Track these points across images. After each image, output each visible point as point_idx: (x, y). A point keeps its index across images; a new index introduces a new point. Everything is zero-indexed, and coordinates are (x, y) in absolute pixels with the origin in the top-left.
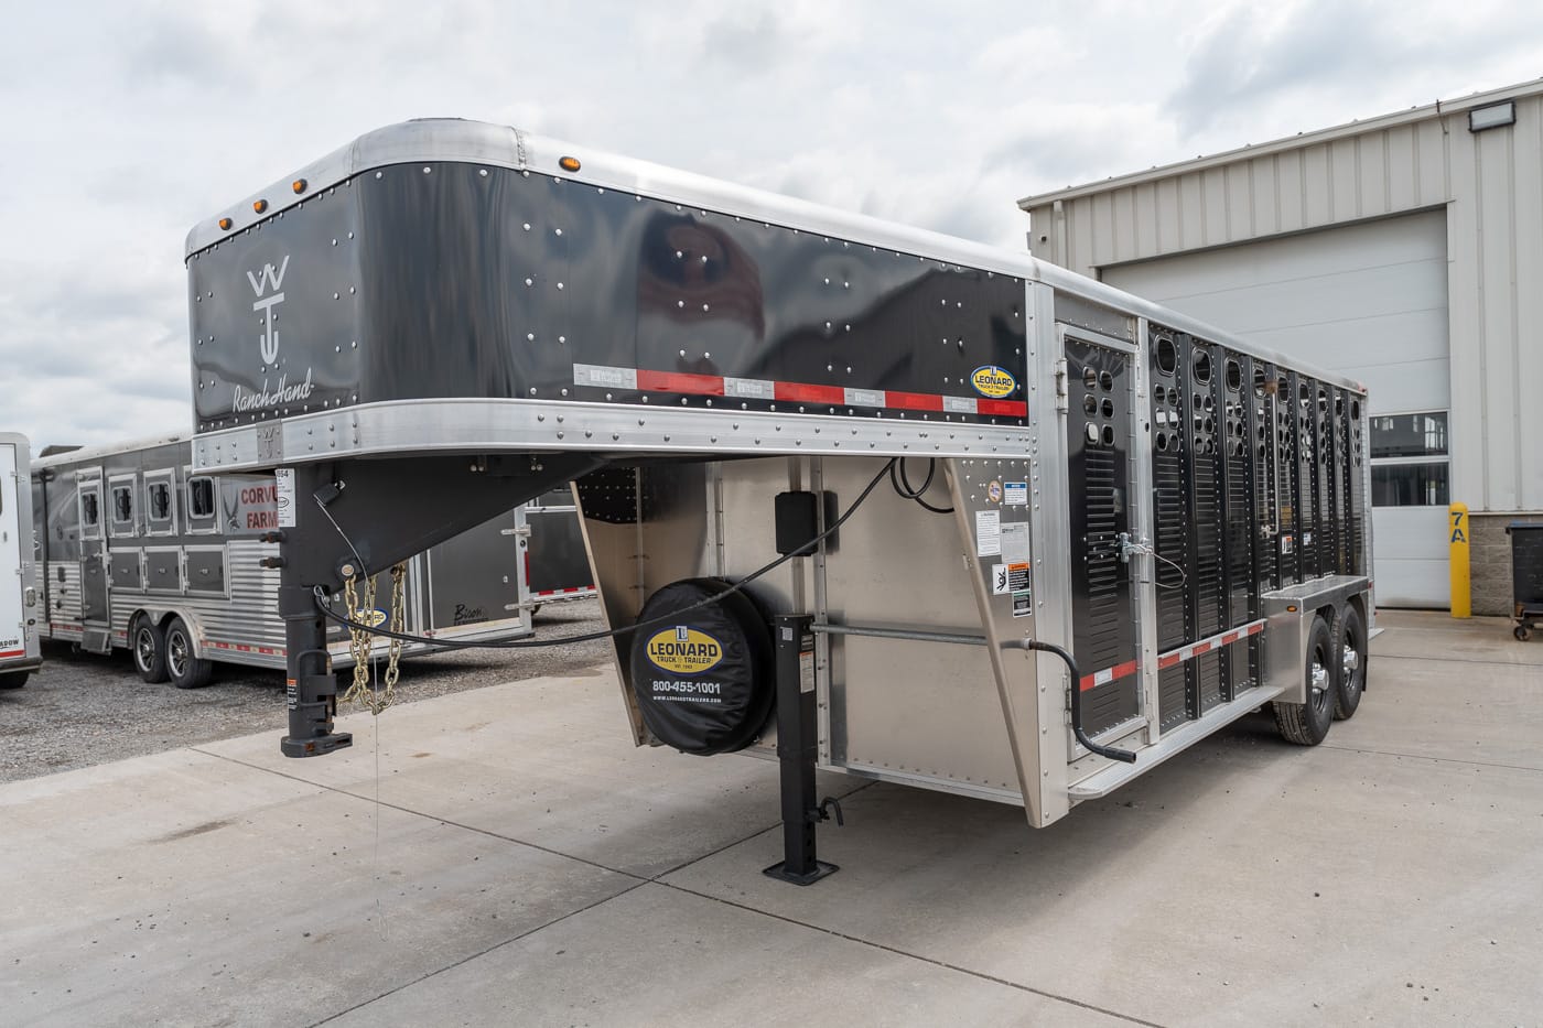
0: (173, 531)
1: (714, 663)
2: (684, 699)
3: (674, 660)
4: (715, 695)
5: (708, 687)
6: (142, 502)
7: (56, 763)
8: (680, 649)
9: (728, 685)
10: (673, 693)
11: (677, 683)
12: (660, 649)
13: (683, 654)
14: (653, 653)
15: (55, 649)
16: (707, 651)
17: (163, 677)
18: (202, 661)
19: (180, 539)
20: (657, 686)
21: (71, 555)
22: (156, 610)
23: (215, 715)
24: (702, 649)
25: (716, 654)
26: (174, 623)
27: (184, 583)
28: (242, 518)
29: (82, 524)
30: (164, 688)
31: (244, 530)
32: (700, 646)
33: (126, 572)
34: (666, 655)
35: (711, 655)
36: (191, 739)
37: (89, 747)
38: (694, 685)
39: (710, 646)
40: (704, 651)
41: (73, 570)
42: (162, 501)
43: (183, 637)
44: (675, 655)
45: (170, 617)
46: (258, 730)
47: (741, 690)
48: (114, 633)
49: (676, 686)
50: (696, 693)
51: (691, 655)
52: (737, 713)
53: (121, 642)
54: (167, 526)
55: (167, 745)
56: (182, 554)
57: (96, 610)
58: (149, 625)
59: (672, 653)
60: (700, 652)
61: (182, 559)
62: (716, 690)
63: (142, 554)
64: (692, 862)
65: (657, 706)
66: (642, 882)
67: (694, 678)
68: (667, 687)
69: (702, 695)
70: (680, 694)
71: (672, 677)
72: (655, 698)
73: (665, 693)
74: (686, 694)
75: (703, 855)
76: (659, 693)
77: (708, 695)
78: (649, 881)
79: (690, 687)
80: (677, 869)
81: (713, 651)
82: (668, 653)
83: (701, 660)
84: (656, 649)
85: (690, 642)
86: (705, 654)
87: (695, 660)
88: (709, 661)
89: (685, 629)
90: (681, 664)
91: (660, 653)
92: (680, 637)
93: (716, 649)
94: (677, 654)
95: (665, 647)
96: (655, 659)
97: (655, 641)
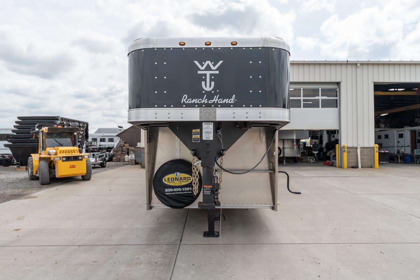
1: (190, 182)
2: (178, 193)
3: (174, 182)
4: (190, 191)
5: (187, 189)
8: (177, 179)
10: (173, 192)
11: (175, 189)
12: (168, 180)
13: (178, 180)
14: (165, 181)
16: (187, 179)
20: (166, 190)
25: (190, 179)
32: (184, 178)
34: (171, 181)
35: (188, 180)
38: (181, 189)
39: (188, 178)
49: (175, 190)
50: (182, 191)
51: (181, 181)
59: (174, 180)
60: (184, 179)
62: (190, 189)
64: (182, 239)
65: (167, 196)
66: (178, 246)
67: (181, 187)
68: (171, 190)
69: (185, 191)
70: (176, 192)
71: (173, 187)
72: (166, 194)
73: (170, 192)
74: (179, 192)
75: (181, 236)
76: (168, 192)
77: (187, 191)
78: (180, 245)
79: (180, 189)
80: (181, 241)
81: (189, 179)
82: (172, 180)
83: (185, 182)
84: (166, 180)
85: (180, 177)
86: (186, 180)
87: (182, 182)
88: (188, 181)
89: (178, 173)
90: (177, 183)
91: (168, 181)
92: (177, 176)
93: (190, 178)
94: (175, 180)
95: (170, 179)
96: (166, 183)
97: (166, 177)
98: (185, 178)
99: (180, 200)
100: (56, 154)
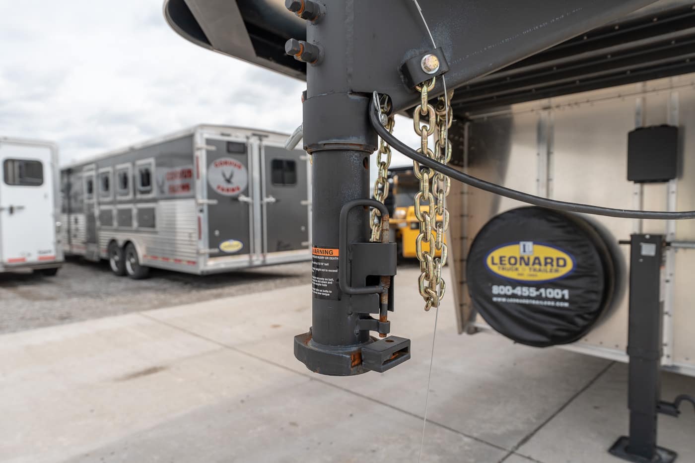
0: (130, 197)
1: (563, 272)
2: (527, 302)
3: (517, 269)
4: (563, 299)
5: (556, 293)
6: (115, 182)
7: (64, 318)
8: (524, 261)
9: (579, 292)
10: (514, 296)
11: (519, 288)
12: (501, 261)
13: (527, 264)
14: (493, 263)
15: (72, 259)
16: (555, 263)
17: (123, 273)
18: (144, 267)
19: (134, 201)
20: (496, 290)
21: (80, 210)
22: (121, 238)
23: (151, 295)
24: (548, 261)
25: (565, 265)
26: (129, 246)
27: (135, 224)
28: (166, 188)
29: (86, 195)
30: (124, 280)
31: (167, 194)
32: (546, 259)
33: (106, 218)
34: (508, 266)
35: (558, 265)
36: (139, 308)
37: (84, 309)
38: (537, 290)
39: (558, 259)
40: (551, 264)
41: (82, 219)
42: (125, 181)
43: (134, 253)
44: (518, 266)
45: (128, 243)
46: (176, 305)
47: (594, 297)
48: (100, 251)
49: (518, 291)
50: (539, 297)
51: (537, 267)
52: (586, 316)
53: (104, 255)
54: (127, 194)
55: (126, 311)
56: (134, 208)
57: (92, 238)
58: (117, 246)
59: (515, 264)
60: (546, 264)
61: (135, 212)
62: (563, 296)
63: (114, 209)
64: (532, 434)
65: (497, 305)
66: (504, 453)
67: (538, 285)
68: (507, 290)
69: (547, 299)
70: (521, 297)
71: (515, 283)
72: (495, 299)
73: (506, 296)
74: (529, 297)
75: (535, 427)
76: (499, 296)
77: (554, 299)
78: (512, 453)
79: (533, 292)
80: (525, 441)
81: (561, 262)
82: (510, 263)
83: (548, 270)
84: (497, 260)
85: (537, 255)
86: (552, 265)
87: (540, 270)
88: (557, 271)
89: (529, 245)
90: (524, 273)
91: (501, 264)
92: (524, 251)
93: (565, 260)
94: (521, 264)
95: (507, 259)
96: (495, 269)
97: (496, 254)
98: (549, 261)
99: (531, 321)
100: (405, 217)
